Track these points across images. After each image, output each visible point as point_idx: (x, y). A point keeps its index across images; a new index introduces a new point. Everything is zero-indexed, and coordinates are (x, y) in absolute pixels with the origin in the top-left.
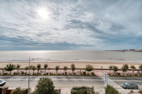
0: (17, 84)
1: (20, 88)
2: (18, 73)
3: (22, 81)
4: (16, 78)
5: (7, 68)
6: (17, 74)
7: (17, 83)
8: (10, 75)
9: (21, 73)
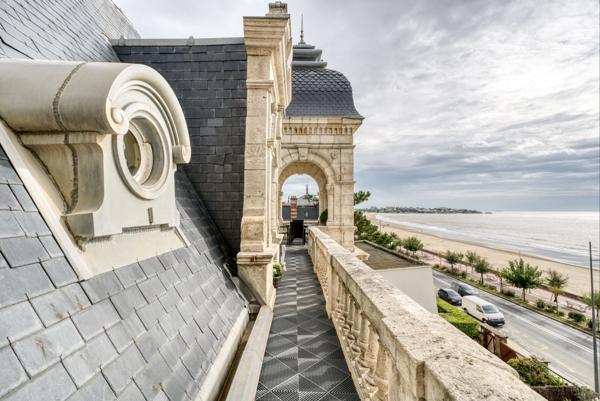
0: (546, 348)
1: (549, 366)
2: (554, 308)
3: (569, 347)
4: (542, 323)
5: (511, 272)
6: (547, 311)
7: (546, 344)
8: (523, 302)
9: (567, 313)
